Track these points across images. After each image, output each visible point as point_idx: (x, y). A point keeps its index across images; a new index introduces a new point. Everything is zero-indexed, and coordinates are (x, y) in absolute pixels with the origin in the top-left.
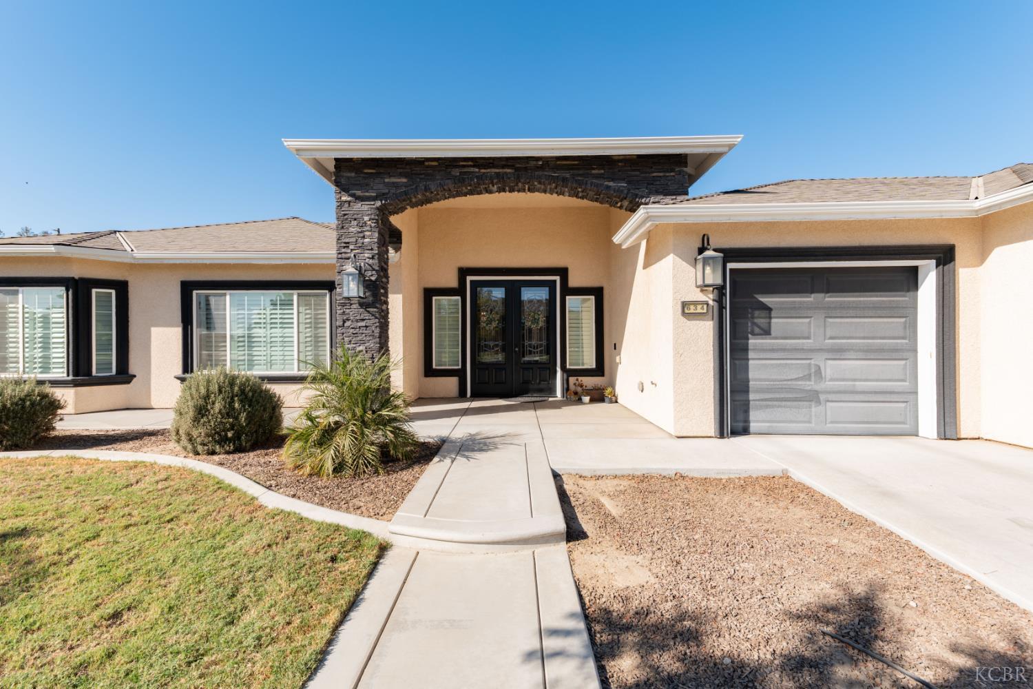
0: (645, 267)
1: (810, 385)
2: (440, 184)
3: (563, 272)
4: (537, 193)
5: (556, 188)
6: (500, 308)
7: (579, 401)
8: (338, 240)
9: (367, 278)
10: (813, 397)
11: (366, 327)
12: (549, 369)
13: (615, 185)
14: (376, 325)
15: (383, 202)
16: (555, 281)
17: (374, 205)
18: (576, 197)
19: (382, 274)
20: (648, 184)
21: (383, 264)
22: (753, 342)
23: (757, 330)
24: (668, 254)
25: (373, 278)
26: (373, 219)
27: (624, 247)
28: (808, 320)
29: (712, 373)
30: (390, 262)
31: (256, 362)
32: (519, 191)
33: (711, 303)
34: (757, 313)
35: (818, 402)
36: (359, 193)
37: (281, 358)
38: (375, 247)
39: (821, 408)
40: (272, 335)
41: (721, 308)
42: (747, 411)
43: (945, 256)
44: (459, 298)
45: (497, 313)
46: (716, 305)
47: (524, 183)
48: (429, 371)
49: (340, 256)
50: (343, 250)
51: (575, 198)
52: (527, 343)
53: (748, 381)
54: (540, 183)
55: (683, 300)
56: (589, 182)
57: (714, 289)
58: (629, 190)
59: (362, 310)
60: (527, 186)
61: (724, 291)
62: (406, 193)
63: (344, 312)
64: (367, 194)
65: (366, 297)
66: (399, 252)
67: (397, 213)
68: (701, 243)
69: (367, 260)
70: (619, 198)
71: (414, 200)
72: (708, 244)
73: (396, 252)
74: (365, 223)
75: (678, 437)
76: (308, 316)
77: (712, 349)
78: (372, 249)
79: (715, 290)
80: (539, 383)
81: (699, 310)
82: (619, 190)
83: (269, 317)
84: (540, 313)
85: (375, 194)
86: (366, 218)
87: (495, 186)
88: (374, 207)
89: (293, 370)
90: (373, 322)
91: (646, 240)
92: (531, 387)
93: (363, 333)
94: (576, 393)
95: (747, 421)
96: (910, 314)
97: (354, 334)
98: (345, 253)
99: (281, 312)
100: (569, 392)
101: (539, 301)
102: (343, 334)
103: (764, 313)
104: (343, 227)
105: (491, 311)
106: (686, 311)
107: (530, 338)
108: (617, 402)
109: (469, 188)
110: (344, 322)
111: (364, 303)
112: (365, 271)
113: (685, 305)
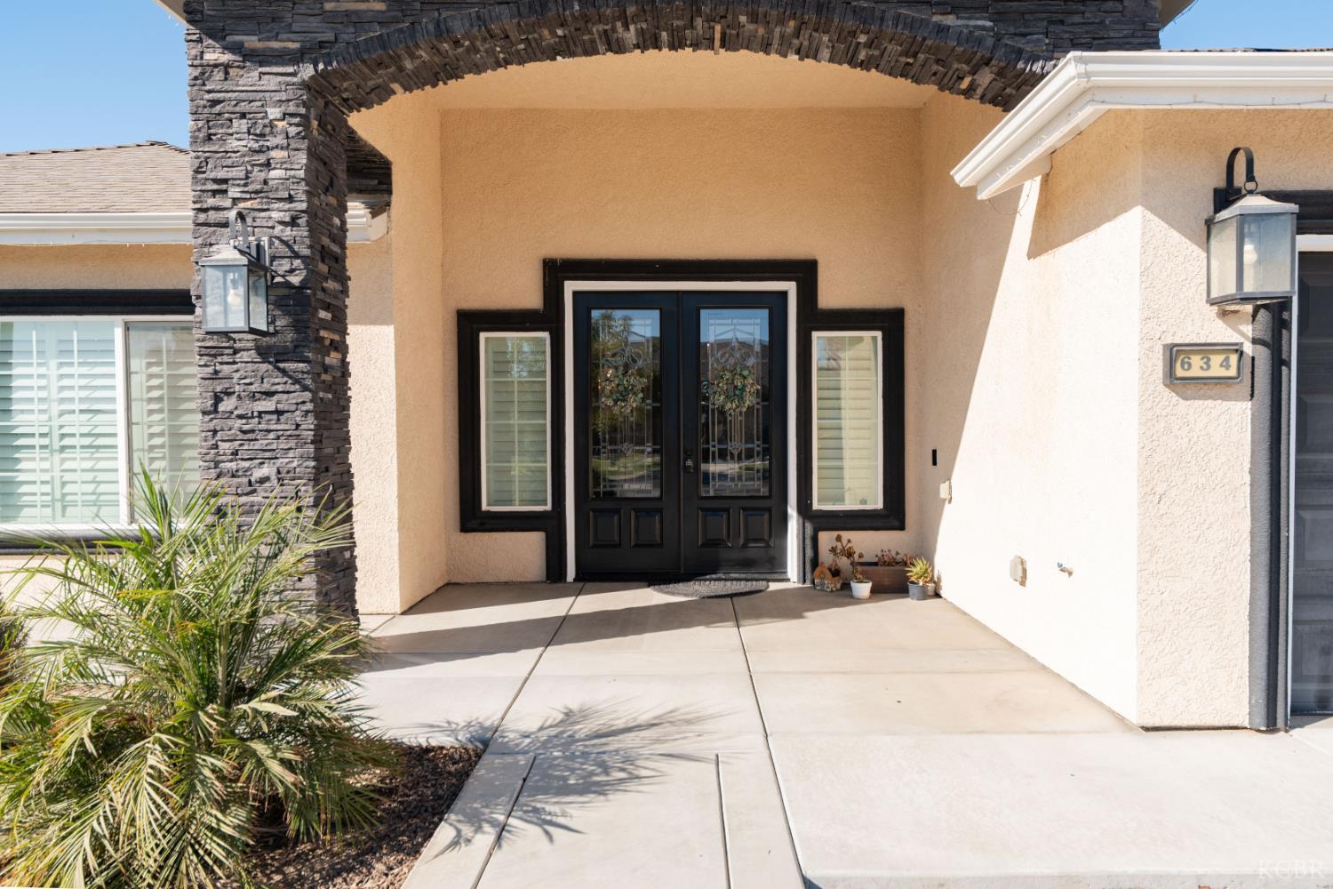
0: (1036, 250)
2: (479, 18)
3: (805, 272)
4: (744, 53)
5: (797, 34)
6: (647, 361)
7: (844, 593)
8: (197, 171)
9: (278, 279)
11: (279, 413)
12: (769, 510)
13: (960, 22)
14: (304, 408)
15: (321, 66)
16: (784, 294)
17: (294, 74)
18: (850, 64)
19: (323, 268)
20: (1051, 22)
21: (326, 241)
24: (1125, 209)
25: (295, 280)
26: (292, 115)
27: (983, 196)
29: (1246, 549)
30: (351, 240)
31: (25, 498)
32: (696, 46)
33: (1248, 349)
36: (252, 42)
37: (90, 488)
38: (300, 192)
40: (64, 431)
41: (1278, 362)
42: (1328, 651)
44: (545, 335)
45: (640, 373)
46: (1263, 355)
47: (710, 20)
48: (472, 518)
49: (202, 217)
50: (211, 202)
51: (846, 66)
54: (754, 18)
55: (1169, 341)
56: (890, 14)
57: (1256, 310)
58: (998, 38)
59: (265, 367)
60: (718, 28)
61: (1285, 315)
62: (382, 42)
63: (216, 372)
64: (275, 45)
65: (276, 333)
66: (384, 216)
67: (369, 106)
68: (1224, 176)
69: (279, 228)
70: (968, 62)
71: (408, 65)
72: (1250, 177)
73: (374, 214)
74: (271, 125)
75: (1147, 729)
76: (155, 382)
77: (1248, 479)
78: (290, 199)
79: (1262, 312)
80: (745, 546)
81: (1216, 370)
82: (971, 38)
83: (54, 385)
84: (746, 373)
85: (296, 45)
86: (274, 113)
87: (632, 28)
88: (295, 80)
89: (117, 518)
90: (296, 400)
91: (1038, 179)
92: (724, 554)
93: (269, 431)
94: (836, 573)
97: (245, 432)
98: (217, 209)
99: (84, 370)
100: (818, 569)
101: (743, 344)
102: (215, 432)
104: (209, 138)
105: (626, 367)
106: (1180, 372)
108: (937, 595)
109: (560, 32)
110: (217, 399)
111: (269, 347)
112: (273, 258)
113: (1174, 353)
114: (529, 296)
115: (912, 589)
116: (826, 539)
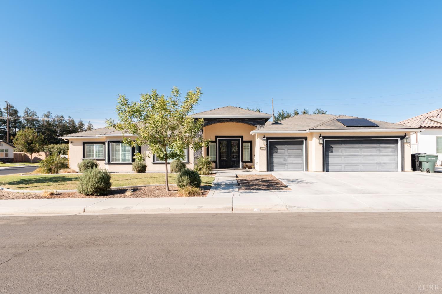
1: (285, 162)
3: (242, 137)
7: (246, 169)
10: (285, 164)
12: (239, 161)
16: (240, 139)
20: (257, 122)
22: (274, 154)
23: (275, 152)
24: (260, 138)
27: (252, 135)
28: (284, 150)
33: (266, 147)
34: (275, 149)
35: (286, 165)
39: (286, 167)
41: (268, 148)
42: (273, 167)
43: (306, 139)
44: (216, 143)
52: (233, 155)
53: (273, 161)
56: (245, 122)
58: (253, 123)
61: (268, 145)
62: (207, 124)
79: (266, 145)
80: (236, 165)
81: (263, 148)
84: (236, 147)
94: (245, 167)
95: (273, 169)
96: (302, 149)
100: (243, 167)
101: (236, 144)
102: (195, 153)
103: (276, 149)
105: (224, 146)
106: (261, 149)
107: (234, 153)
108: (254, 169)
113: (261, 147)
114: (214, 139)
115: (252, 168)
116: (244, 164)
